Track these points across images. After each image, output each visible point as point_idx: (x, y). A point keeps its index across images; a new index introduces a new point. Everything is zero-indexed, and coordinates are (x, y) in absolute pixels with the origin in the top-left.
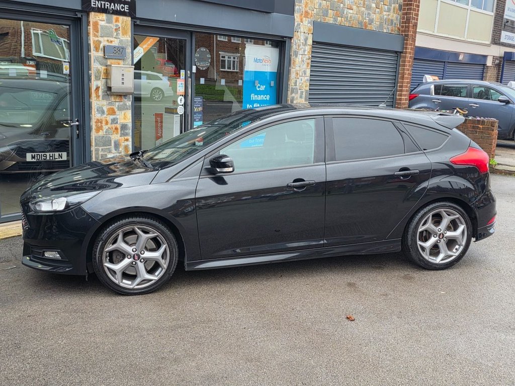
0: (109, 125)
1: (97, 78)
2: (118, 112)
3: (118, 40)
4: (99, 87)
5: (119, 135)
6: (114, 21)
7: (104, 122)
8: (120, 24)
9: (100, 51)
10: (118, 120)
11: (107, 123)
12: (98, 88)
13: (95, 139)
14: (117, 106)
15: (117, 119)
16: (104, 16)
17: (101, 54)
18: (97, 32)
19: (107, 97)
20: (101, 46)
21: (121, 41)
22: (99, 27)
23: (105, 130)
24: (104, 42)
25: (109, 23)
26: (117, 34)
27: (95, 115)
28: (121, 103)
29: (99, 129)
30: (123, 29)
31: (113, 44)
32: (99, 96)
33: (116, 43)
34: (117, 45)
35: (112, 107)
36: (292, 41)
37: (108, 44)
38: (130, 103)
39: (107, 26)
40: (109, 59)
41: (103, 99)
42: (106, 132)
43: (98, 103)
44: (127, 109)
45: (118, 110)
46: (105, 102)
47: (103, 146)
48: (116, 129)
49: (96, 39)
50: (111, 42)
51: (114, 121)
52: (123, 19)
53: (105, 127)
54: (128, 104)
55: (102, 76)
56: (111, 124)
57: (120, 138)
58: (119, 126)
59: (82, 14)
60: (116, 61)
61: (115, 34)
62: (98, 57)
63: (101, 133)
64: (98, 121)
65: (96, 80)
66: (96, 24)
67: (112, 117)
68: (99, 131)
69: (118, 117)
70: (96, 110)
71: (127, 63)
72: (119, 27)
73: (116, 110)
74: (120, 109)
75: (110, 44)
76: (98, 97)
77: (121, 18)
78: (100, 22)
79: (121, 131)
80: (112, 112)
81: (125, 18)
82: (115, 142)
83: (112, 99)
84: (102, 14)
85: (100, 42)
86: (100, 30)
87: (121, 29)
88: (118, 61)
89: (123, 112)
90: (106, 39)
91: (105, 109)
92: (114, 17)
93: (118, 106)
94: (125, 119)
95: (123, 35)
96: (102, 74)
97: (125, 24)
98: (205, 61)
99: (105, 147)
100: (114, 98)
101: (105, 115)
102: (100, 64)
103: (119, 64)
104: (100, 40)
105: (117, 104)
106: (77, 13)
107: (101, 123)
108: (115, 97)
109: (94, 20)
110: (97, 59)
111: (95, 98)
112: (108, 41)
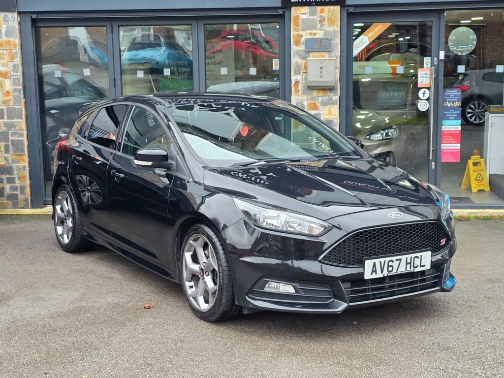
1: (297, 72)
2: (321, 108)
3: (323, 31)
4: (299, 82)
6: (318, 12)
8: (325, 15)
9: (301, 44)
12: (297, 83)
14: (320, 101)
15: (320, 114)
16: (306, 9)
17: (302, 47)
18: (298, 26)
19: (308, 91)
20: (303, 39)
21: (326, 33)
22: (300, 21)
24: (306, 35)
25: (313, 15)
26: (321, 26)
28: (325, 98)
30: (330, 19)
31: (317, 36)
32: (299, 91)
33: (320, 35)
34: (322, 37)
35: (314, 102)
37: (310, 37)
38: (337, 98)
39: (309, 19)
40: (311, 52)
41: (303, 94)
42: (306, 128)
43: (297, 97)
44: (334, 104)
45: (322, 105)
46: (305, 98)
47: (302, 142)
49: (297, 33)
50: (315, 34)
52: (329, 9)
54: (334, 99)
55: (303, 70)
59: (284, 10)
60: (319, 53)
61: (319, 25)
62: (298, 51)
63: (300, 129)
65: (296, 74)
66: (297, 18)
68: (298, 127)
69: (321, 112)
71: (333, 55)
72: (324, 19)
73: (318, 104)
74: (324, 104)
75: (313, 37)
76: (297, 91)
77: (327, 8)
78: (302, 15)
80: (314, 107)
81: (332, 8)
83: (315, 93)
84: (304, 7)
85: (301, 36)
86: (300, 23)
87: (326, 19)
88: (323, 53)
89: (327, 108)
90: (308, 32)
91: (305, 103)
92: (319, 8)
93: (322, 101)
94: (330, 114)
95: (329, 25)
96: (302, 68)
97: (332, 14)
98: (467, 44)
99: (305, 144)
100: (317, 93)
102: (301, 58)
103: (323, 57)
104: (301, 34)
105: (320, 99)
106: (278, 10)
108: (318, 91)
109: (295, 15)
110: (298, 53)
111: (295, 93)
112: (310, 34)
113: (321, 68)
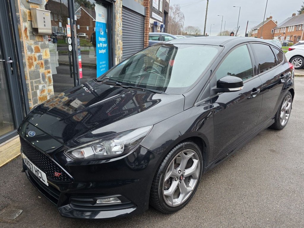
0: (37, 62)
1: (25, 21)
2: (41, 50)
5: (44, 69)
7: (33, 59)
10: (42, 57)
11: (35, 60)
12: (26, 29)
13: (29, 74)
19: (33, 37)
23: (35, 66)
27: (27, 54)
28: (43, 43)
29: (31, 65)
35: (37, 46)
36: (115, 4)
40: (31, 3)
41: (31, 39)
42: (36, 67)
43: (28, 42)
44: (47, 47)
46: (32, 42)
47: (35, 79)
48: (42, 64)
51: (40, 57)
53: (35, 63)
54: (47, 43)
55: (28, 18)
56: (38, 60)
57: (45, 71)
58: (43, 61)
60: (35, 5)
63: (33, 68)
64: (30, 58)
67: (38, 54)
68: (31, 67)
69: (42, 54)
70: (27, 48)
73: (40, 48)
74: (42, 47)
76: (27, 37)
79: (45, 65)
80: (38, 50)
82: (42, 75)
83: (37, 39)
88: (37, 6)
89: (44, 50)
91: (33, 47)
93: (41, 45)
94: (46, 55)
96: (28, 16)
99: (37, 80)
100: (38, 38)
101: (34, 53)
102: (25, 7)
105: (40, 43)
107: (32, 59)
111: (25, 38)
113: (44, 18)
